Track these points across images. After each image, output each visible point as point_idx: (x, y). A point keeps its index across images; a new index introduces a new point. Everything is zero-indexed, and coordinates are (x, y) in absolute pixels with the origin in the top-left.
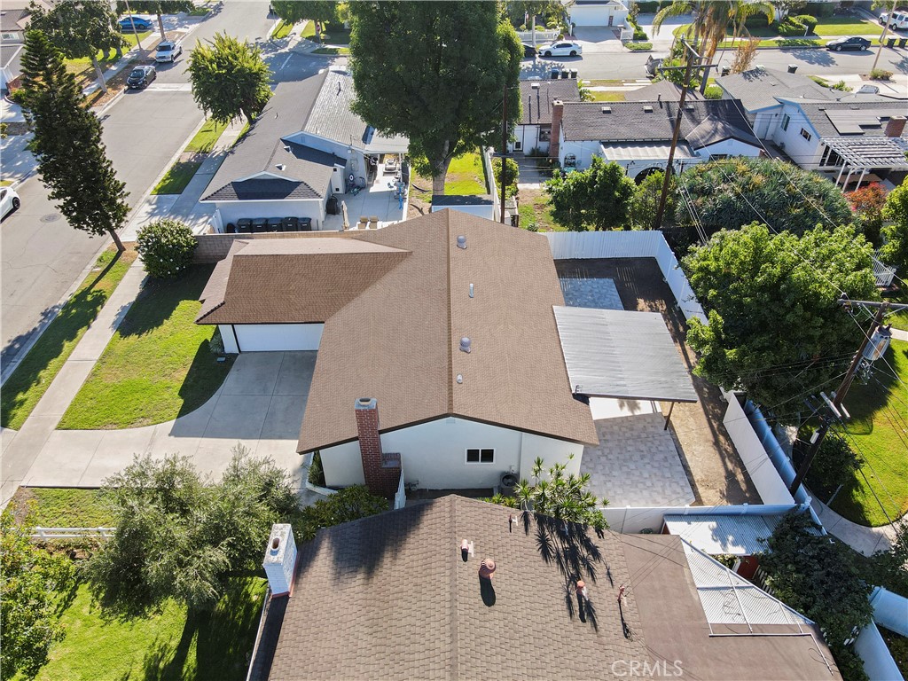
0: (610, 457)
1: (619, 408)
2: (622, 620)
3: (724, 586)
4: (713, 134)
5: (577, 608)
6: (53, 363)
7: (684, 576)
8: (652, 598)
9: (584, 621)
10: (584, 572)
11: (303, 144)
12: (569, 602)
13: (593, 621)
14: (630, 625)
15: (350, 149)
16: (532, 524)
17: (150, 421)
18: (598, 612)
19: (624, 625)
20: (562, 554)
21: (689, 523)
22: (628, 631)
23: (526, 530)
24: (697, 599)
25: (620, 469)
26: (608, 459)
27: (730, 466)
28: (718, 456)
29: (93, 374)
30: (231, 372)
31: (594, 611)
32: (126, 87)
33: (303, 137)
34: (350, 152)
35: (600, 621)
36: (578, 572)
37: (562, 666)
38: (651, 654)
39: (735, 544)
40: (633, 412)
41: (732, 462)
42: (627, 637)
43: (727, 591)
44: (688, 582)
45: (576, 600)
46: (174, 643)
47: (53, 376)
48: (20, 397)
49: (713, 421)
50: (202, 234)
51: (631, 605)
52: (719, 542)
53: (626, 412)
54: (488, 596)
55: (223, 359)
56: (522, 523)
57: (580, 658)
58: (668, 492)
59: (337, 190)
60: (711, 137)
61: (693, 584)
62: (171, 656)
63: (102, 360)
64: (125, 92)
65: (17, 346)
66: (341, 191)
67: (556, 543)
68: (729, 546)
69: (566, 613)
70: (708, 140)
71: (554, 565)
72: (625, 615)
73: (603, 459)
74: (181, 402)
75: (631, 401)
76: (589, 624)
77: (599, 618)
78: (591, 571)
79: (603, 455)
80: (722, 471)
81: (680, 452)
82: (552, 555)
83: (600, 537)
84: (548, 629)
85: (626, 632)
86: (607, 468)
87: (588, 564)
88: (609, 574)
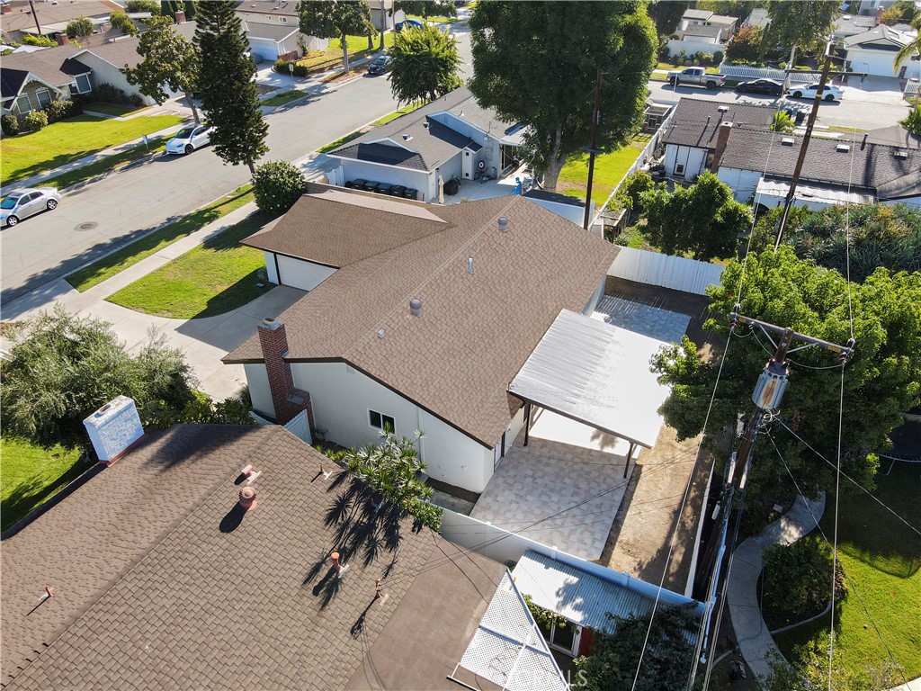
0: (539, 481)
1: (590, 439)
2: (364, 614)
3: (514, 638)
4: (914, 187)
5: (319, 579)
6: (144, 253)
7: (475, 608)
8: (419, 611)
9: (316, 592)
10: (361, 552)
11: (445, 124)
12: (316, 569)
13: (328, 599)
14: (368, 623)
15: (487, 136)
16: (343, 485)
17: (170, 314)
18: (341, 594)
19: (361, 620)
20: (352, 526)
21: (547, 568)
22: (359, 627)
23: (331, 488)
24: (468, 634)
25: (540, 496)
26: (534, 482)
27: (674, 541)
28: (667, 527)
29: (161, 269)
30: (261, 297)
31: (337, 590)
32: (367, 72)
33: (446, 117)
34: (486, 139)
35: (334, 604)
36: (354, 549)
37: (249, 620)
38: (366, 662)
39: (577, 608)
40: (602, 447)
41: (680, 537)
42: (352, 632)
43: (513, 646)
44: (475, 616)
45: (326, 572)
46: (46, 483)
47: (134, 262)
48: (103, 270)
49: (693, 489)
50: (311, 181)
51: (388, 607)
52: (561, 599)
53: (595, 445)
54: (231, 522)
55: (262, 285)
56: (333, 480)
57: (276, 624)
58: (573, 538)
59: (467, 175)
60: (908, 190)
61: (479, 620)
62: (36, 492)
63: (174, 262)
64: (364, 76)
65: (133, 236)
66: (470, 177)
67: (355, 513)
68: (569, 607)
69: (302, 577)
70: (902, 192)
71: (332, 531)
72: (370, 612)
73: (529, 480)
74: (205, 307)
75: (609, 436)
76: (319, 599)
77: (337, 600)
78: (371, 555)
79: (533, 476)
80: (660, 543)
81: (625, 505)
82: (340, 520)
83: (413, 530)
84: (267, 581)
85: (358, 626)
86: (525, 490)
87: (374, 547)
88: (390, 567)
